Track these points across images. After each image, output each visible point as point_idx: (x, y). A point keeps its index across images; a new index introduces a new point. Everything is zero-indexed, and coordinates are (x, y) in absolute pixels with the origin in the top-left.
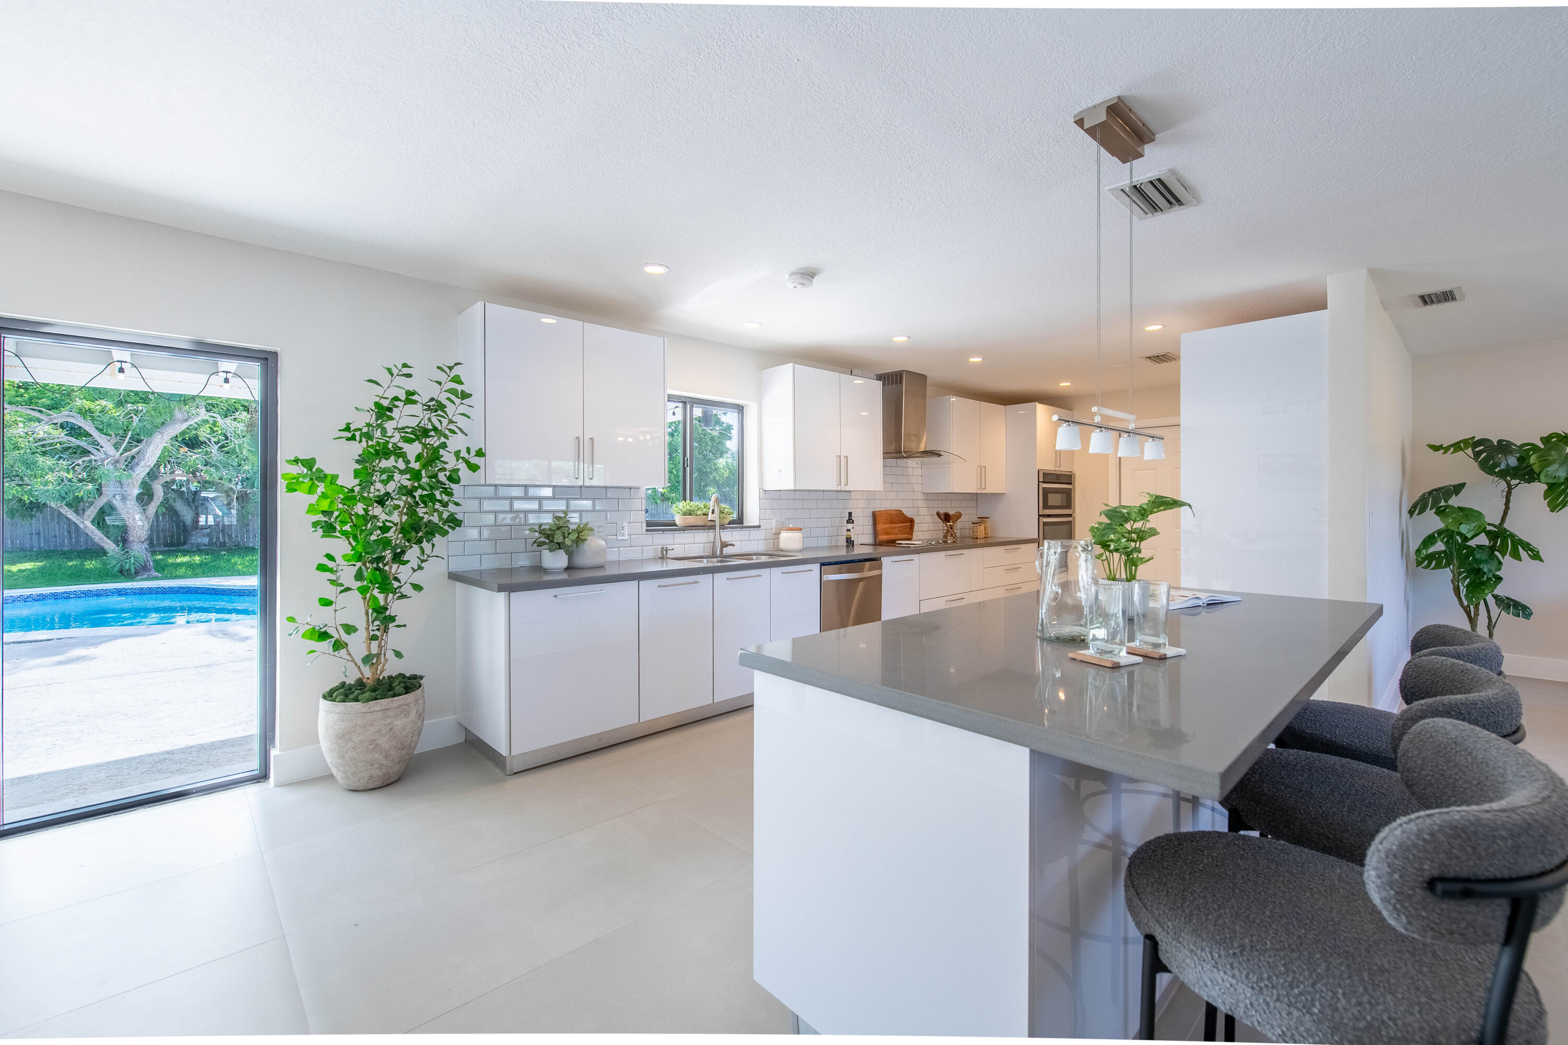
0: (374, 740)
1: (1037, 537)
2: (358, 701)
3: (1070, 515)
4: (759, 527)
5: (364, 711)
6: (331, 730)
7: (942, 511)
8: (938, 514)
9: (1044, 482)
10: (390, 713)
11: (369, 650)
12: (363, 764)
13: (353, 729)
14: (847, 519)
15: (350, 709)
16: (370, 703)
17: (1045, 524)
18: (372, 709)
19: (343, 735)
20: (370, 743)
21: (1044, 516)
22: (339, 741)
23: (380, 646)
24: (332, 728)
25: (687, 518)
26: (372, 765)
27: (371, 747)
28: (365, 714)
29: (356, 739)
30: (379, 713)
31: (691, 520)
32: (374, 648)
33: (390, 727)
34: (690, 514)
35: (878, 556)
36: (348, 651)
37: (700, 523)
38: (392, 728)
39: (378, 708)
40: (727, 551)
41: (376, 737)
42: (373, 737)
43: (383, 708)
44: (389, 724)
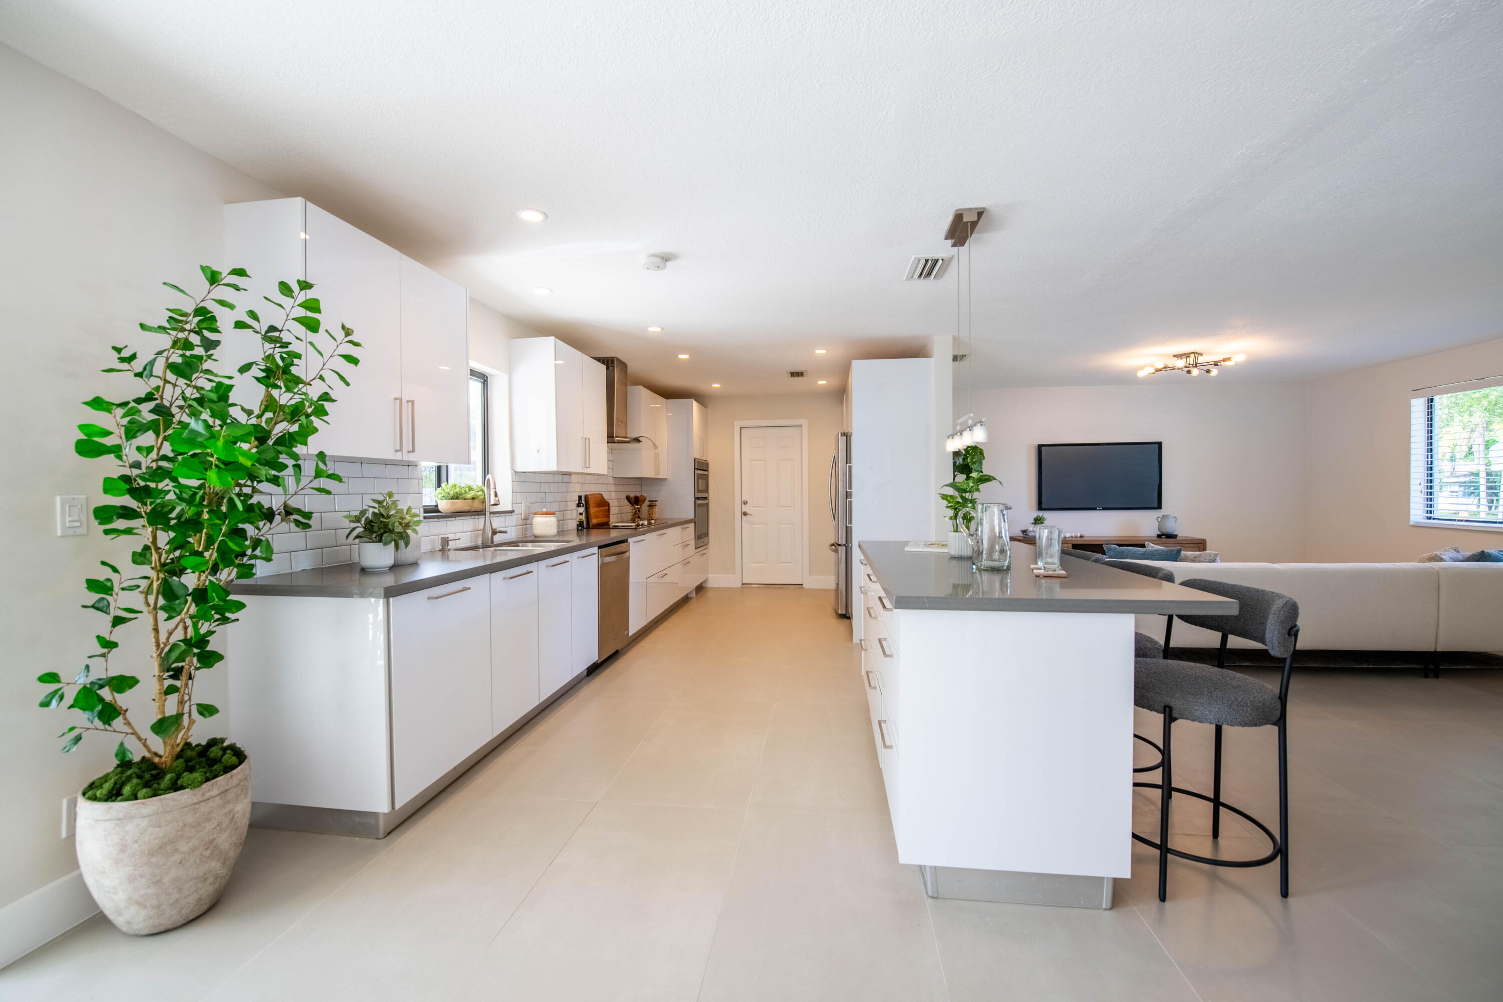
0: (211, 842)
1: (694, 517)
2: (182, 788)
3: (706, 498)
4: (513, 512)
5: (195, 801)
6: (136, 846)
7: (632, 495)
8: (628, 498)
9: (698, 469)
10: (230, 795)
11: (162, 709)
12: (192, 883)
13: (180, 833)
14: (577, 502)
15: (171, 803)
16: (204, 786)
17: (700, 505)
18: (207, 796)
19: (161, 848)
20: (206, 847)
21: (698, 498)
22: (154, 859)
23: (181, 702)
24: (136, 842)
25: (456, 502)
26: (205, 880)
27: (207, 853)
28: (197, 806)
29: (184, 847)
30: (217, 798)
31: (460, 505)
32: (171, 706)
33: (232, 815)
34: (457, 498)
35: (625, 538)
36: (125, 719)
37: (466, 508)
38: (233, 817)
39: (215, 792)
40: (498, 538)
41: (215, 836)
42: (211, 837)
43: (222, 789)
44: (230, 811)
